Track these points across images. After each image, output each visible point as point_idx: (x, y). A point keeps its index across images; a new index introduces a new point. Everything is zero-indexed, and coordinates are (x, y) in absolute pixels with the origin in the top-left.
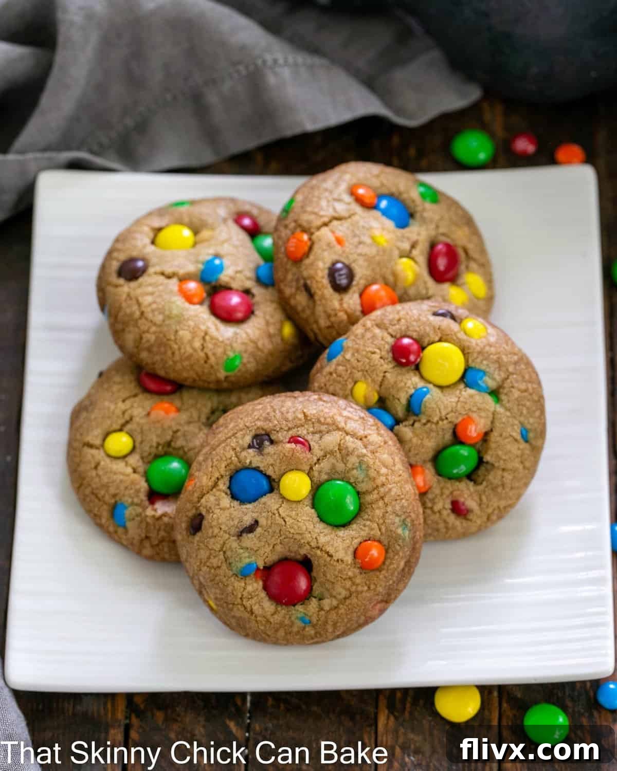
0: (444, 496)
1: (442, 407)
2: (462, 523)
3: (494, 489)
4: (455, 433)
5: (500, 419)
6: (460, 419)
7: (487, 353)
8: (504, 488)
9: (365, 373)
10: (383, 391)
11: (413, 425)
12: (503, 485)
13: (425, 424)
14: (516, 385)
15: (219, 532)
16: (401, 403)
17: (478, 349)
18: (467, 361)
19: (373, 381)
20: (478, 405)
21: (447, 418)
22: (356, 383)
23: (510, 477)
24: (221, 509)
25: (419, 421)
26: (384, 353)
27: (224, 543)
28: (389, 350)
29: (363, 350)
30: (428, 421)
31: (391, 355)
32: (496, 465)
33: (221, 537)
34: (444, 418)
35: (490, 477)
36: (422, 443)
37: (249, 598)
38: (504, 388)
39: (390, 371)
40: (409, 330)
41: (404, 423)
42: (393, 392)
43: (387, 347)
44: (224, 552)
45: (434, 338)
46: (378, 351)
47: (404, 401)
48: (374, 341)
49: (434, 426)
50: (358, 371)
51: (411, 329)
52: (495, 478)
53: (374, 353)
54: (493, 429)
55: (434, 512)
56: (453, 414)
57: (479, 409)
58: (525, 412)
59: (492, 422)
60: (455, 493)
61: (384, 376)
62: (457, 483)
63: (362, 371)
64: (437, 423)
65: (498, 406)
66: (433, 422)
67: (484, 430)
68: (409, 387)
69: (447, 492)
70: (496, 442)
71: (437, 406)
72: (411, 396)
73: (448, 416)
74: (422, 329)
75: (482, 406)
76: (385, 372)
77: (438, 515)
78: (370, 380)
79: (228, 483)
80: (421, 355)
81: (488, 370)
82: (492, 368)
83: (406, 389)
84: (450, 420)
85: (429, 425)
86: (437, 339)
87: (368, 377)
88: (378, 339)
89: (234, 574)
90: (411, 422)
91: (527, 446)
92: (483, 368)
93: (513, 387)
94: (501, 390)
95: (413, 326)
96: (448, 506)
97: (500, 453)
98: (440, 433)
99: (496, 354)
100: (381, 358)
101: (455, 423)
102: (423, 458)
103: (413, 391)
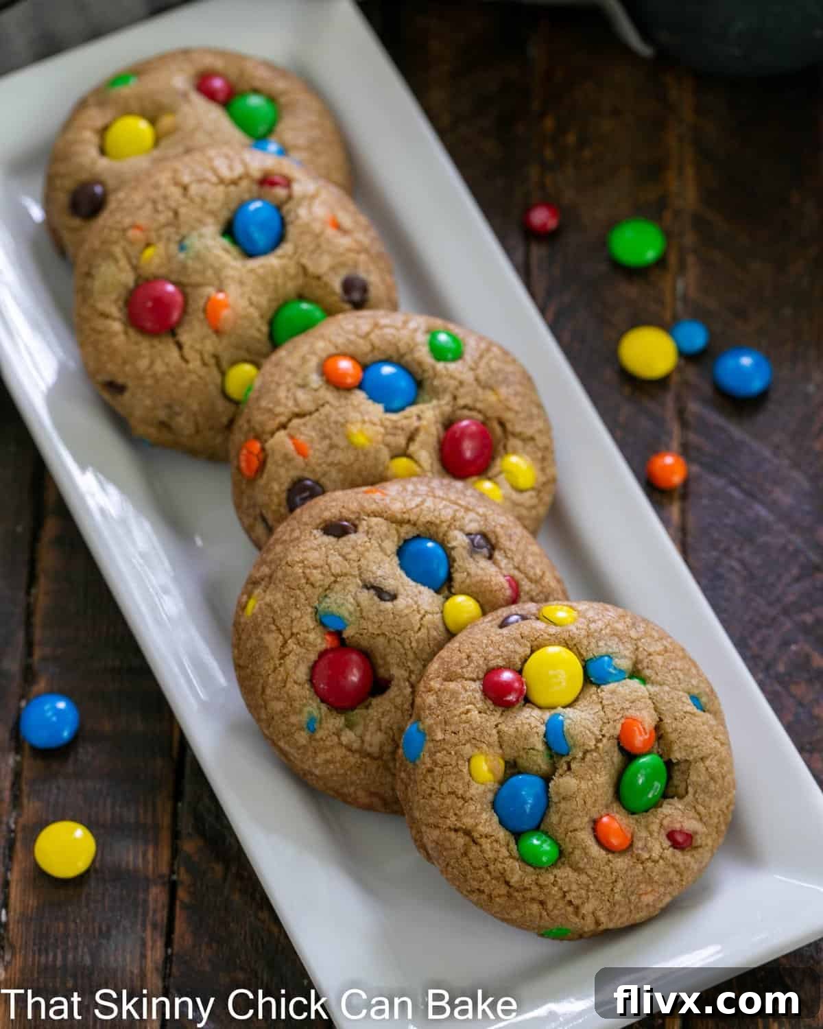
0: (656, 834)
1: (591, 726)
2: (693, 856)
3: (706, 790)
4: (622, 749)
5: (662, 699)
6: (619, 726)
7: (596, 631)
8: (716, 782)
9: (474, 742)
10: (508, 751)
11: (569, 768)
12: (712, 778)
13: (583, 759)
14: (651, 650)
15: (354, 561)
16: (538, 751)
17: (583, 633)
18: (579, 655)
19: (490, 745)
20: (628, 697)
21: (603, 736)
22: (469, 760)
23: (715, 763)
24: (380, 545)
25: (574, 758)
26: (480, 705)
27: (346, 575)
28: (483, 697)
29: (452, 718)
30: (585, 752)
31: (489, 702)
32: (691, 758)
33: (351, 567)
34: (601, 737)
35: (693, 777)
36: (594, 784)
37: (299, 643)
38: (641, 662)
39: (500, 721)
40: (489, 661)
41: (557, 774)
42: (521, 744)
43: (479, 695)
44: (335, 582)
45: (524, 651)
46: (470, 706)
47: (540, 746)
48: (457, 698)
49: (595, 754)
50: (465, 744)
51: (490, 657)
52: (699, 776)
53: (468, 711)
54: (662, 717)
55: (656, 862)
56: (608, 726)
57: (633, 702)
58: (681, 676)
59: (656, 709)
60: (665, 822)
61: (498, 732)
62: (660, 810)
63: (468, 741)
64: (597, 747)
65: (649, 686)
66: (591, 751)
67: (653, 724)
68: (536, 727)
69: (655, 827)
70: (676, 730)
71: (584, 727)
72: (545, 736)
73: (603, 732)
74: (504, 650)
75: (633, 696)
76: (497, 726)
77: (661, 861)
78: (484, 746)
79: (410, 536)
80: (524, 680)
81: (610, 650)
82: (614, 646)
83: (535, 730)
84: (608, 735)
85: (588, 756)
86: (528, 651)
87: (480, 745)
88: (461, 693)
89: (316, 608)
90: (565, 767)
91: (708, 715)
92: (603, 650)
93: (650, 654)
94: (640, 667)
95: (490, 653)
96: (667, 843)
97: (687, 741)
98: (607, 758)
99: (606, 627)
100: (480, 712)
101: (615, 736)
102: (604, 802)
103: (543, 728)
